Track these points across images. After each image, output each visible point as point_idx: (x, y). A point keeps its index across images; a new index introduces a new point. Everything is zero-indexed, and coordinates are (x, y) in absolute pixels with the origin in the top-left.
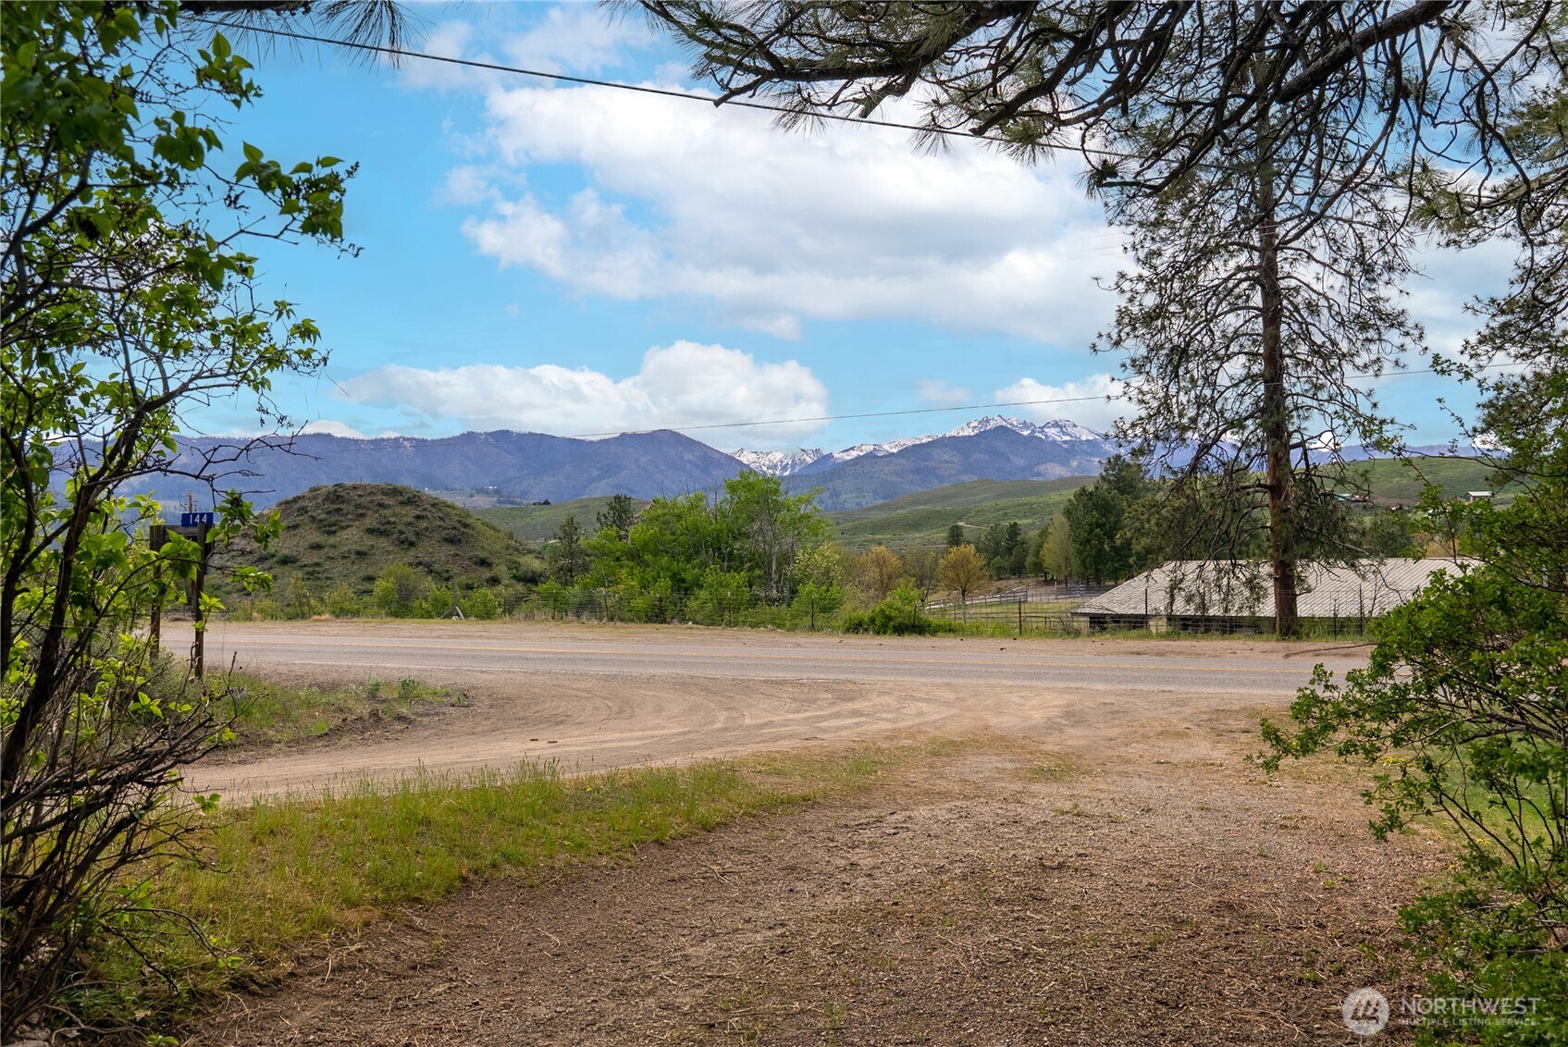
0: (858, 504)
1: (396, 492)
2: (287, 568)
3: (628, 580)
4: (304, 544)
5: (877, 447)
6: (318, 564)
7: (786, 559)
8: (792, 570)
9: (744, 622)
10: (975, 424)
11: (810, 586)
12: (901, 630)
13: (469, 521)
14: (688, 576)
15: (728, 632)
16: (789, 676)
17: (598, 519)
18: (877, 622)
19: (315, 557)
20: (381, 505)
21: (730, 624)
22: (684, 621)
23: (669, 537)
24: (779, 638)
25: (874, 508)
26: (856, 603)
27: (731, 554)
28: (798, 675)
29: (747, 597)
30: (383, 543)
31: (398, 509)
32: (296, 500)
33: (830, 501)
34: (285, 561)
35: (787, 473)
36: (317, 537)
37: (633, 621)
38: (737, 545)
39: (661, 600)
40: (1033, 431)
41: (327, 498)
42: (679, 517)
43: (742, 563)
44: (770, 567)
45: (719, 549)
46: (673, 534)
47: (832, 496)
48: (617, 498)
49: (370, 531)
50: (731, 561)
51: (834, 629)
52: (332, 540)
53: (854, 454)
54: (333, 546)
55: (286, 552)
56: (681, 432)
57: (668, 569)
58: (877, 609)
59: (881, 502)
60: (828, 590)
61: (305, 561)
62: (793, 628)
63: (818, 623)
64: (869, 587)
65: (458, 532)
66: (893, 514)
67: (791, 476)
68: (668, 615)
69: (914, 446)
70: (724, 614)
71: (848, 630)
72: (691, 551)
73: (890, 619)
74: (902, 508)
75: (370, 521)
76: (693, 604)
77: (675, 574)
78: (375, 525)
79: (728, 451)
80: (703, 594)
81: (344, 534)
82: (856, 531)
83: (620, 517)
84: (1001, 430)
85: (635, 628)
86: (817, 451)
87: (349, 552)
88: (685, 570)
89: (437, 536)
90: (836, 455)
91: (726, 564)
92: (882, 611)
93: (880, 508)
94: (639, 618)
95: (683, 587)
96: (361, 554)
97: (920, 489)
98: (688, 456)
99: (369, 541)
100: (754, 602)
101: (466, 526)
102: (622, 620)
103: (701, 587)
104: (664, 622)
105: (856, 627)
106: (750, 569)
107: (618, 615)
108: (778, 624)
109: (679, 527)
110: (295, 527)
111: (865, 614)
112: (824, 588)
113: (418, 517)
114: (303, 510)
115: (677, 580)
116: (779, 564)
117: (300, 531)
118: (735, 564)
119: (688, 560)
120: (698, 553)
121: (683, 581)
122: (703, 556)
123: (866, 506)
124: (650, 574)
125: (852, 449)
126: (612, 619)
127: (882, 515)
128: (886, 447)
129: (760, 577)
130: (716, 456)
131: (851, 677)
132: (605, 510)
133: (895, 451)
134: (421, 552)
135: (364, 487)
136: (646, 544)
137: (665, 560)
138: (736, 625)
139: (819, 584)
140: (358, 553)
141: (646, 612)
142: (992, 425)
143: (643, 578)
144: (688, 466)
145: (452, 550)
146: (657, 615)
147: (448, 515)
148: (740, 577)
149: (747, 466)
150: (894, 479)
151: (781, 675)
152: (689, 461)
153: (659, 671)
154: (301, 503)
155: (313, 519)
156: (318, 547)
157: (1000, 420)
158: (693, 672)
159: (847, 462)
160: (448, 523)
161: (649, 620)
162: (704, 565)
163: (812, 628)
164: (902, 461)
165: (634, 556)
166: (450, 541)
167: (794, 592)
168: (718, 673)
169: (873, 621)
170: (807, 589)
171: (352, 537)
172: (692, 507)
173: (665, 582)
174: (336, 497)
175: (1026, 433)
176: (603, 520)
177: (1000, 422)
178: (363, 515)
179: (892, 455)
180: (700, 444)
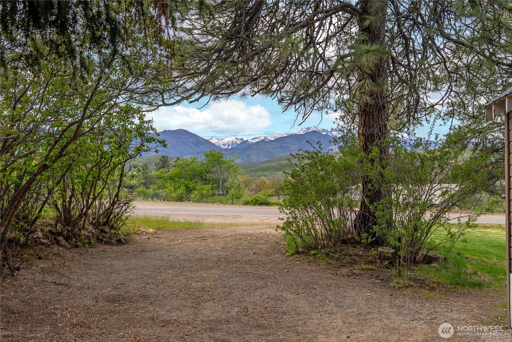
0: (258, 160)
3: (170, 187)
5: (266, 138)
7: (225, 181)
8: (227, 184)
9: (210, 202)
10: (305, 129)
11: (233, 190)
12: (261, 204)
14: (191, 186)
15: (204, 204)
16: (221, 214)
17: (155, 165)
18: (254, 202)
21: (205, 202)
22: (189, 201)
23: (184, 172)
24: (220, 206)
25: (264, 162)
26: (247, 195)
27: (206, 179)
28: (224, 214)
29: (211, 193)
33: (247, 159)
35: (230, 147)
37: (172, 201)
38: (208, 175)
39: (181, 194)
40: (327, 133)
42: (188, 165)
43: (210, 182)
44: (219, 184)
45: (202, 177)
46: (186, 171)
47: (247, 157)
48: (163, 156)
50: (206, 181)
51: (239, 204)
53: (257, 140)
56: (188, 130)
57: (184, 183)
58: (254, 197)
59: (266, 159)
60: (239, 192)
62: (226, 203)
63: (234, 202)
64: (252, 190)
66: (271, 164)
67: (231, 149)
68: (184, 199)
69: (280, 138)
70: (203, 199)
71: (244, 204)
72: (192, 177)
73: (258, 201)
74: (275, 162)
76: (192, 196)
77: (186, 185)
79: (206, 138)
80: (196, 192)
82: (256, 171)
83: (164, 164)
84: (314, 132)
85: (173, 203)
86: (242, 139)
88: (190, 184)
90: (249, 141)
91: (204, 182)
92: (255, 198)
93: (266, 162)
94: (174, 200)
95: (189, 190)
97: (282, 155)
98: (190, 140)
100: (213, 195)
102: (168, 201)
103: (195, 190)
104: (182, 201)
105: (247, 203)
106: (212, 184)
107: (166, 199)
108: (221, 202)
109: (188, 169)
111: (250, 199)
112: (238, 191)
115: (187, 187)
116: (223, 183)
118: (207, 182)
119: (191, 181)
120: (194, 178)
121: (189, 188)
122: (196, 179)
123: (261, 161)
124: (177, 185)
125: (256, 138)
126: (164, 200)
127: (267, 165)
128: (269, 138)
129: (216, 187)
130: (202, 140)
131: (239, 214)
132: (158, 161)
133: (273, 139)
136: (176, 175)
137: (183, 180)
138: (207, 202)
139: (236, 189)
141: (176, 198)
142: (311, 130)
143: (175, 187)
144: (190, 144)
146: (180, 199)
148: (210, 186)
149: (214, 144)
150: (272, 151)
151: (219, 214)
152: (191, 142)
153: (183, 213)
157: (314, 128)
158: (193, 213)
159: (253, 144)
161: (177, 201)
162: (196, 182)
163: (232, 203)
164: (276, 143)
165: (171, 178)
167: (227, 192)
168: (200, 213)
169: (252, 201)
170: (232, 191)
172: (192, 162)
173: (183, 188)
175: (324, 133)
176: (157, 165)
177: (314, 129)
179: (271, 141)
180: (195, 135)
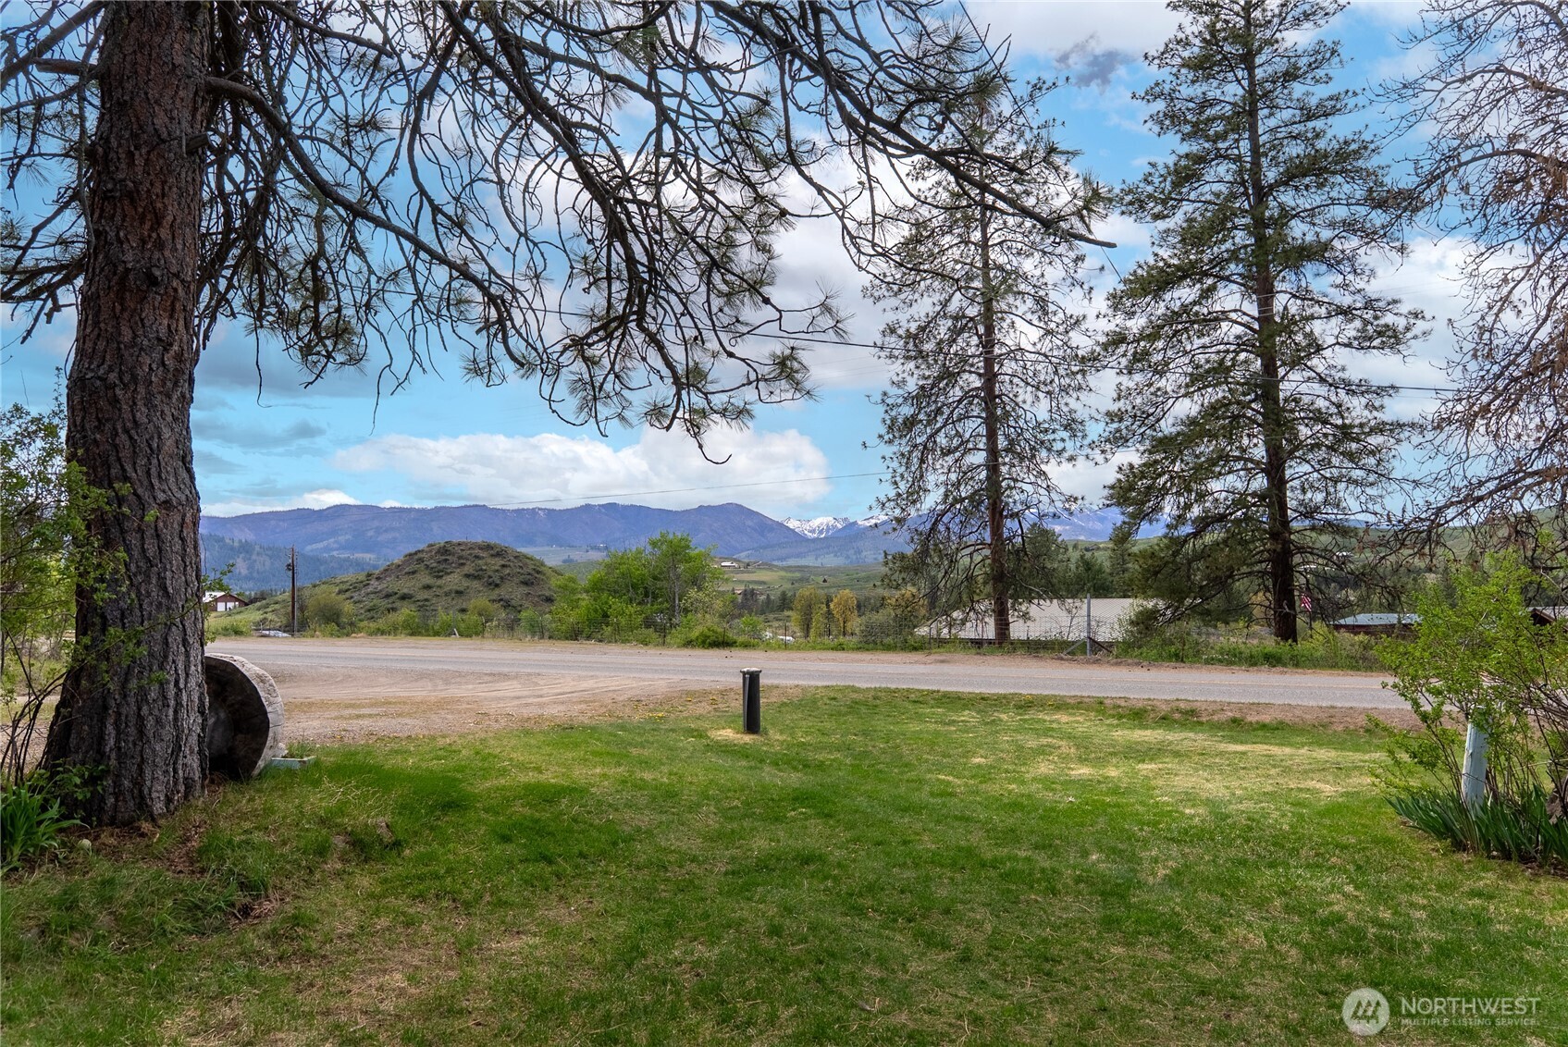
1: (488, 547)
2: (405, 602)
4: (419, 585)
6: (426, 600)
13: (542, 569)
19: (425, 594)
20: (477, 557)
30: (476, 584)
31: (489, 561)
32: (416, 553)
33: (854, 557)
34: (404, 597)
35: (823, 536)
36: (428, 580)
41: (438, 552)
47: (855, 553)
49: (467, 576)
52: (439, 582)
54: (440, 587)
55: (406, 591)
56: (744, 505)
61: (419, 597)
65: (532, 576)
67: (825, 538)
75: (468, 569)
78: (472, 571)
79: (780, 520)
81: (448, 578)
86: (846, 520)
87: (451, 591)
89: (516, 580)
90: (859, 523)
96: (459, 593)
98: (749, 524)
99: (466, 583)
101: (538, 572)
110: (414, 573)
113: (503, 566)
114: (421, 560)
117: (417, 575)
130: (770, 522)
134: (503, 592)
135: (466, 544)
140: (457, 592)
144: (750, 530)
145: (525, 589)
147: (526, 564)
149: (792, 530)
152: (749, 527)
154: (420, 555)
155: (427, 566)
156: (428, 587)
159: (867, 528)
160: (525, 570)
166: (525, 583)
171: (454, 580)
174: (445, 551)
178: (463, 564)
180: (756, 513)
